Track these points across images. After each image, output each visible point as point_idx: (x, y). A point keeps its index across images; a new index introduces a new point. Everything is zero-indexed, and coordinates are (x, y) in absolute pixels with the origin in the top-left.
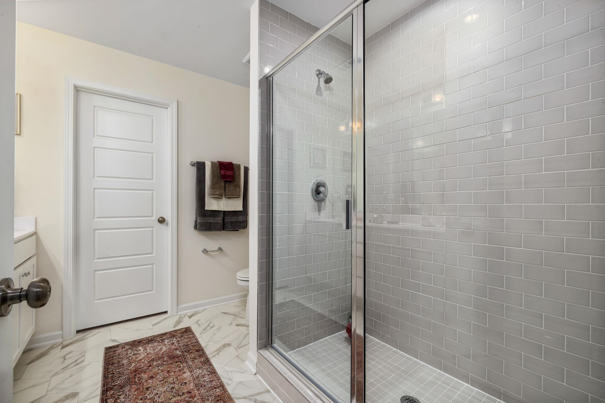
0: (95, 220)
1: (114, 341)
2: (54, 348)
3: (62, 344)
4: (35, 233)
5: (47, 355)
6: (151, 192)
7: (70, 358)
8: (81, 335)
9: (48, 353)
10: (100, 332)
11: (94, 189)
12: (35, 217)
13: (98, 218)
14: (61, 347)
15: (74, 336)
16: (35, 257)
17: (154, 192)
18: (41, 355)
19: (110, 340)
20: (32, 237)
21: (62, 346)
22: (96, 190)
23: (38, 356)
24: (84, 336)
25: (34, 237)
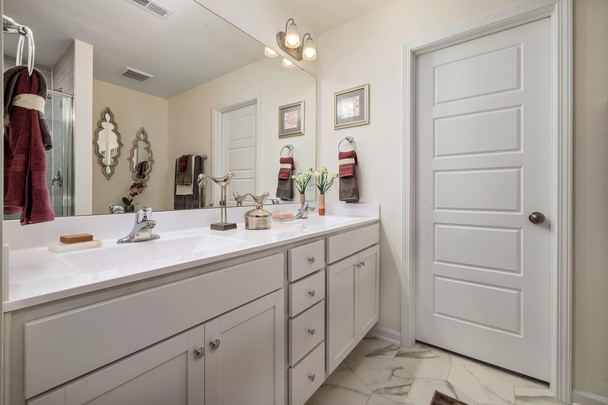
0: (435, 211)
1: (450, 386)
2: (390, 350)
3: (398, 349)
4: (379, 221)
5: (384, 355)
6: (516, 170)
7: (398, 377)
8: (418, 349)
9: (384, 354)
10: (439, 357)
11: (434, 172)
12: (378, 204)
13: (438, 208)
14: (395, 352)
15: (412, 346)
16: (378, 246)
17: (522, 170)
18: (378, 351)
19: (445, 380)
20: (376, 224)
21: (398, 352)
22: (437, 174)
23: (376, 351)
24: (421, 352)
25: (378, 224)
